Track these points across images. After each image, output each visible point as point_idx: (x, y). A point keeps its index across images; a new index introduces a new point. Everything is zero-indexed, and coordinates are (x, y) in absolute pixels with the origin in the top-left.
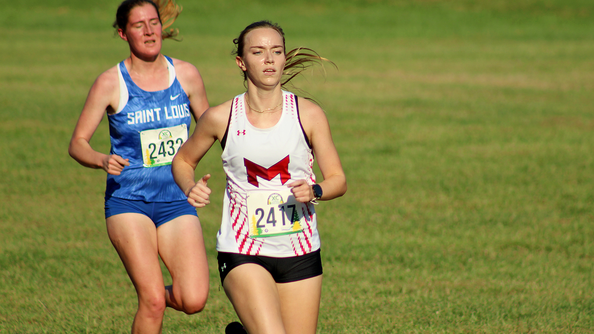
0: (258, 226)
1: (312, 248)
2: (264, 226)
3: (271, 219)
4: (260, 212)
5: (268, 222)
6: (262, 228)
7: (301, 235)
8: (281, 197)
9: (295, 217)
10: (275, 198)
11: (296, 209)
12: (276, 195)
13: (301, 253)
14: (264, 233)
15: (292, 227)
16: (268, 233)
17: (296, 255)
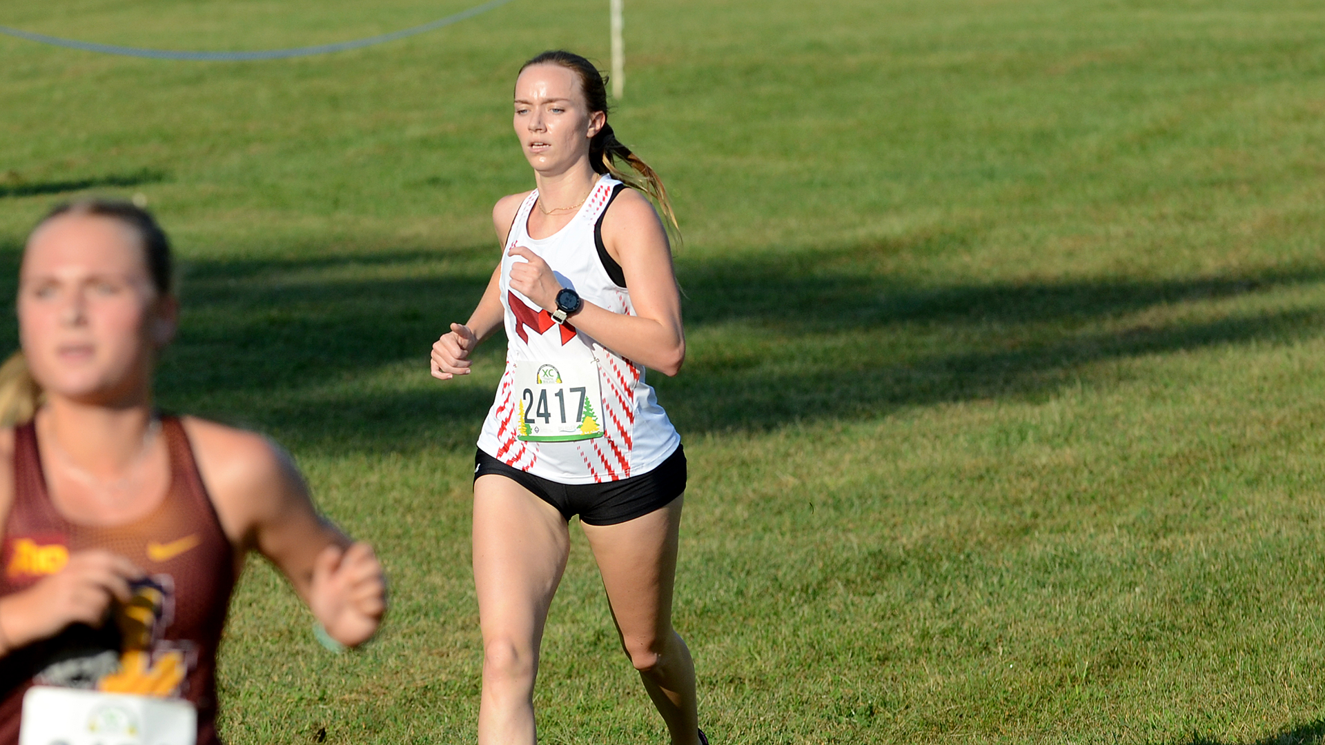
0: (528, 421)
1: (631, 470)
2: (533, 421)
3: (542, 411)
4: (528, 395)
5: (539, 415)
6: (531, 425)
7: (602, 443)
8: (558, 373)
9: (584, 410)
10: (547, 373)
11: (586, 395)
12: (549, 368)
13: (607, 478)
14: (534, 434)
15: (579, 427)
16: (539, 434)
17: (597, 482)
